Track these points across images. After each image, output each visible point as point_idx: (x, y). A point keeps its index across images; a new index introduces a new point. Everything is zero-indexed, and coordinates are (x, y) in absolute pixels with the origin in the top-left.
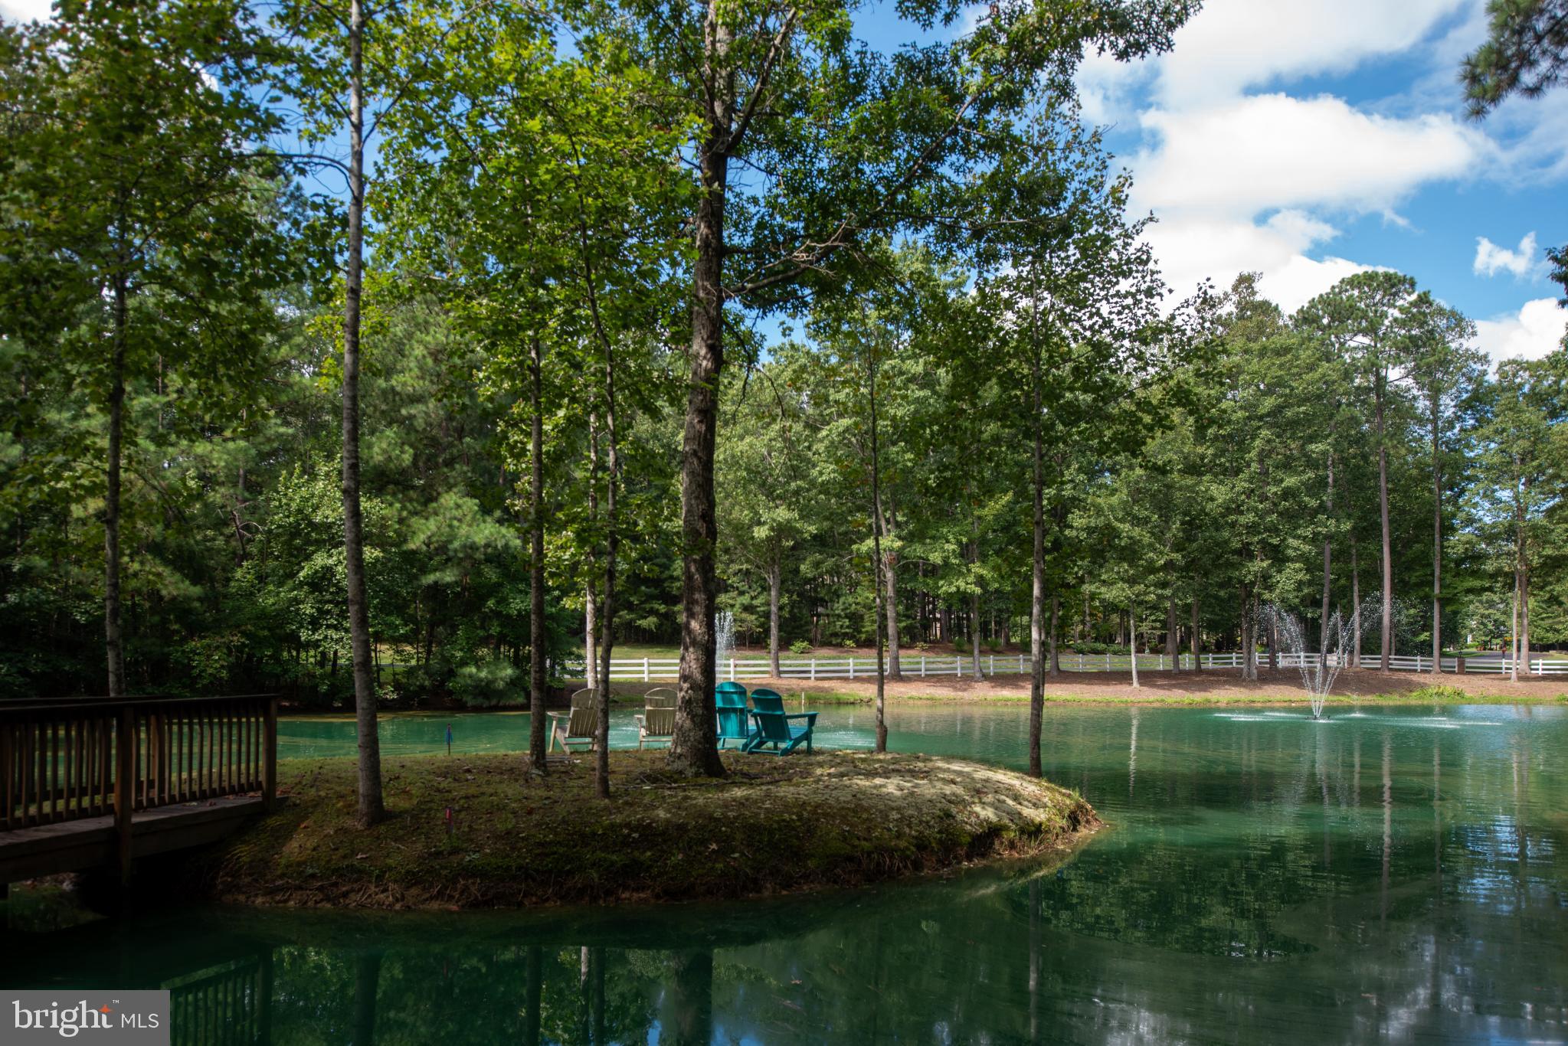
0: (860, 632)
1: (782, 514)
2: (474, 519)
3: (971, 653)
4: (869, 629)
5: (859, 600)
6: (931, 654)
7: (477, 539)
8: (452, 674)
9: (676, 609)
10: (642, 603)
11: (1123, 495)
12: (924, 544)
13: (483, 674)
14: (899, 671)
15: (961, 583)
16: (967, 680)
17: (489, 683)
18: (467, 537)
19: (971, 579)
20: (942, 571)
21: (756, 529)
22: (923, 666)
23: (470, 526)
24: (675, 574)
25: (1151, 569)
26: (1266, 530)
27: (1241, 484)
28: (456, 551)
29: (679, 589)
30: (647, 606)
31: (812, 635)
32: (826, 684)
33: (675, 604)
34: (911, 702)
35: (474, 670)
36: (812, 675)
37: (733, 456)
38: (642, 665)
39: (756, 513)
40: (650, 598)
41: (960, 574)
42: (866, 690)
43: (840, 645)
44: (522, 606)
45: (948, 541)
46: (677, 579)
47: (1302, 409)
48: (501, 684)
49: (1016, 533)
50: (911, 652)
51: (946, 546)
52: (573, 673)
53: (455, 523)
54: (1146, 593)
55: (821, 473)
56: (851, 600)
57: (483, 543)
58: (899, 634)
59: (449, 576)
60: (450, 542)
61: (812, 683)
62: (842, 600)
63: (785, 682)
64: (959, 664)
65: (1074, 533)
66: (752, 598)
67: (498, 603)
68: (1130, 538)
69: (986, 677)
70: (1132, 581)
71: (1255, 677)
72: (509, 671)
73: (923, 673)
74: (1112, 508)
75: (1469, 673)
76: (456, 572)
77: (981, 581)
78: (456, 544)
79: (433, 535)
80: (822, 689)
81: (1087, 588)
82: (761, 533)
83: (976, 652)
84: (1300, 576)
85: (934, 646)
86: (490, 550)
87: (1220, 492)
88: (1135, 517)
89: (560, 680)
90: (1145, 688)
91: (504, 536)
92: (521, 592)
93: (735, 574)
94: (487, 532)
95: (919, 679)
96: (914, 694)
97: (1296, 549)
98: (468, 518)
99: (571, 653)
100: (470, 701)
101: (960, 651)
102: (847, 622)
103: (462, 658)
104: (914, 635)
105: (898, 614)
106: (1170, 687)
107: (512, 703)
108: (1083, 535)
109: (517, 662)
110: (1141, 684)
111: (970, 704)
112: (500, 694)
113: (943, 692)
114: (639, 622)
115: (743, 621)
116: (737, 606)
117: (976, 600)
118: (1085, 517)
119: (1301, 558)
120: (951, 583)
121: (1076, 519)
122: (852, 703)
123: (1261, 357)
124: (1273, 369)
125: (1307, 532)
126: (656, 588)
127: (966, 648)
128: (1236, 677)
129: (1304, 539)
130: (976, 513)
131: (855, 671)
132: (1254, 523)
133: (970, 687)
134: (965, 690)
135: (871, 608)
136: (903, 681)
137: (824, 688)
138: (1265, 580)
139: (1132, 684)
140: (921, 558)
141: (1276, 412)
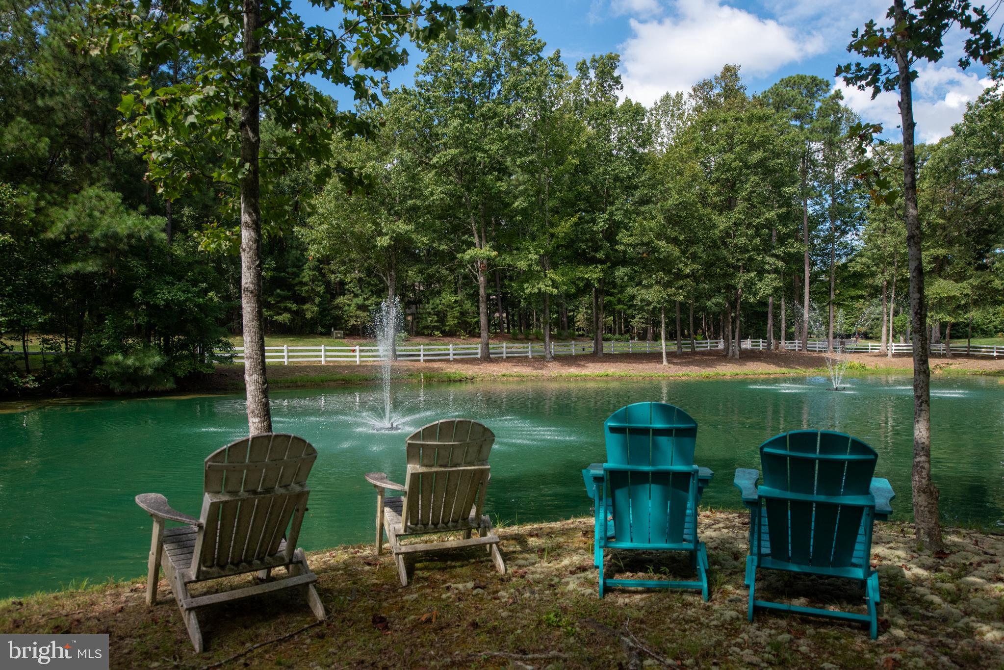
0: (445, 325)
1: (402, 226)
2: (117, 212)
4: (451, 323)
7: (119, 230)
8: (98, 361)
9: (305, 307)
10: (278, 302)
11: (661, 218)
12: (512, 254)
13: (130, 361)
14: (490, 354)
15: (541, 285)
16: (539, 360)
17: (137, 369)
18: (109, 227)
19: (548, 282)
20: (529, 275)
21: (378, 239)
22: (504, 351)
23: (112, 217)
24: (304, 280)
25: (679, 276)
26: (753, 250)
27: (736, 215)
28: (97, 240)
29: (307, 291)
30: (282, 305)
31: (409, 327)
32: (436, 365)
33: (304, 304)
34: (505, 379)
35: (120, 357)
36: (422, 358)
38: (282, 351)
39: (378, 225)
40: (285, 298)
41: (539, 279)
42: (467, 369)
43: (430, 335)
44: (169, 296)
45: (530, 252)
46: (306, 284)
47: (780, 161)
48: (149, 371)
50: (496, 340)
51: (529, 256)
52: (221, 359)
53: (96, 213)
54: (675, 295)
55: (432, 194)
56: (438, 302)
57: (126, 232)
59: (91, 267)
60: (92, 232)
61: (422, 364)
62: (431, 302)
63: (400, 364)
64: (529, 349)
65: (622, 248)
66: (365, 299)
67: (145, 293)
68: (666, 252)
69: (554, 358)
70: (667, 285)
71: (737, 357)
72: (157, 359)
73: (504, 355)
74: (651, 230)
75: (847, 352)
76: (99, 262)
77: (555, 284)
78: (97, 234)
79: (72, 225)
80: (433, 370)
81: (631, 290)
82: (383, 242)
83: (547, 339)
86: (133, 241)
87: (722, 222)
88: (667, 236)
89: (210, 366)
90: (672, 366)
91: (148, 227)
92: (168, 283)
93: (351, 281)
94: (130, 223)
95: (503, 360)
96: (504, 372)
97: (771, 265)
98: (111, 210)
99: (220, 342)
100: (116, 386)
102: (435, 318)
103: (108, 346)
106: (688, 364)
107: (162, 388)
108: (630, 249)
109: (167, 350)
110: (669, 362)
111: (550, 380)
112: (149, 379)
113: (526, 371)
114: (275, 318)
115: (357, 317)
116: (353, 305)
117: (547, 299)
118: (631, 236)
119: (776, 271)
120: (533, 286)
121: (624, 237)
122: (460, 381)
123: (750, 122)
124: (760, 131)
125: (780, 252)
126: (289, 291)
127: (520, 336)
128: (723, 357)
129: (777, 257)
130: (551, 230)
131: (454, 354)
132: (745, 244)
133: (545, 366)
134: (541, 369)
135: (453, 308)
136: (489, 362)
137: (434, 368)
138: (749, 286)
139: (662, 362)
140: (509, 265)
141: (761, 163)
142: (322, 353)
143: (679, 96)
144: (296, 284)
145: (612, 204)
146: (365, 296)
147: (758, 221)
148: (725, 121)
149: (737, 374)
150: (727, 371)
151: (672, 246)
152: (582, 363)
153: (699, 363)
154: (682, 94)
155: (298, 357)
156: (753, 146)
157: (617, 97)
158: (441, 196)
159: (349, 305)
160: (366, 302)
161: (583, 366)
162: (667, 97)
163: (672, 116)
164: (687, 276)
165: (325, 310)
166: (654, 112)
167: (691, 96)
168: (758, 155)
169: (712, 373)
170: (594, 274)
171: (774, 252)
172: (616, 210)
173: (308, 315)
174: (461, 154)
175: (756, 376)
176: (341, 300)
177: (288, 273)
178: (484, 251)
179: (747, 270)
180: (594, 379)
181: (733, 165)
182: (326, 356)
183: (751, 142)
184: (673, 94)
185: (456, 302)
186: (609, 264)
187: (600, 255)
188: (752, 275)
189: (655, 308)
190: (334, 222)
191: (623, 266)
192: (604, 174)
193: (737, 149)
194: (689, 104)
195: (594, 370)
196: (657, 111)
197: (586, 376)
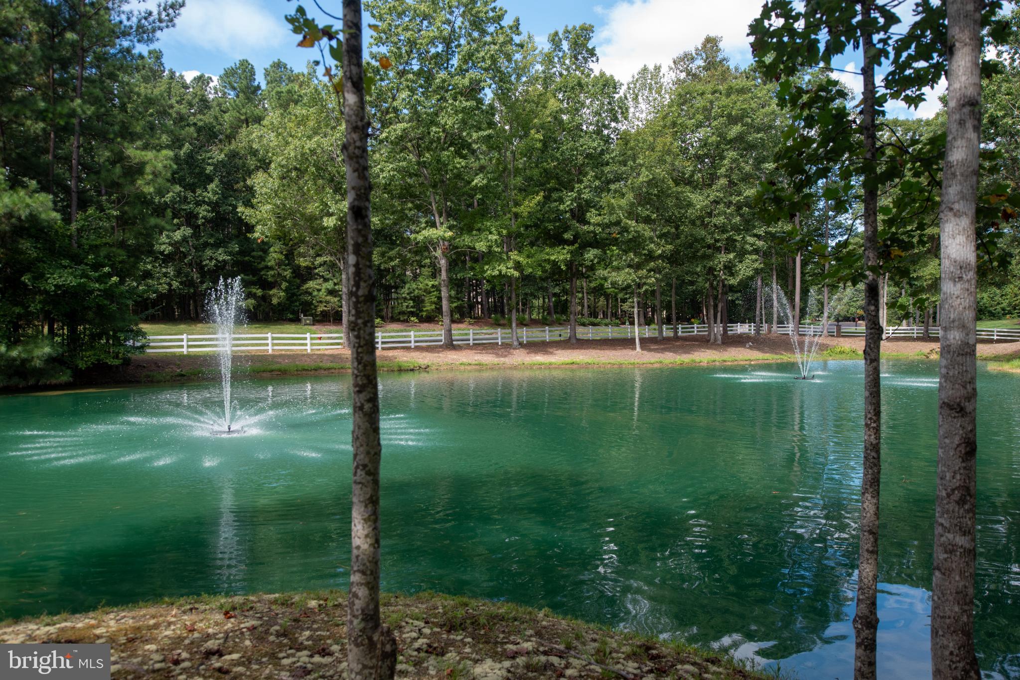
0: (422, 311)
3: (511, 327)
4: (429, 308)
5: (421, 286)
6: (477, 328)
9: (271, 292)
11: (630, 196)
12: (472, 235)
13: (16, 353)
14: (452, 341)
15: (503, 268)
16: (507, 347)
17: (23, 362)
19: (510, 264)
20: (489, 257)
21: (325, 219)
22: (471, 337)
24: (269, 264)
25: (651, 257)
26: (732, 229)
27: (714, 193)
29: (273, 276)
31: (384, 313)
32: (390, 353)
33: (271, 288)
34: (462, 367)
37: (303, 155)
41: (501, 260)
42: (425, 358)
43: (406, 321)
45: (491, 233)
46: (271, 268)
47: (759, 135)
48: (38, 364)
49: (546, 228)
50: (461, 326)
51: (490, 237)
54: (647, 277)
55: (382, 170)
56: (414, 286)
58: (452, 312)
62: (407, 286)
64: (499, 335)
65: (591, 228)
66: (335, 284)
68: (636, 232)
69: (522, 345)
70: (636, 267)
71: (719, 342)
72: (48, 350)
73: (471, 342)
74: (620, 207)
75: (843, 336)
77: (518, 266)
81: (601, 272)
82: (330, 222)
83: (514, 325)
84: (756, 265)
85: (477, 321)
87: (699, 200)
88: (638, 215)
90: (645, 352)
92: (60, 267)
93: (321, 265)
95: (468, 347)
96: (465, 360)
97: (752, 245)
101: (497, 324)
102: (411, 303)
104: (462, 313)
105: (450, 296)
106: (663, 350)
107: (55, 381)
108: (599, 230)
110: (642, 348)
111: (511, 368)
112: (39, 373)
113: (488, 359)
115: (327, 302)
116: (323, 290)
117: (514, 282)
118: (600, 215)
119: (756, 251)
120: (494, 268)
121: (593, 217)
122: (412, 370)
123: (728, 95)
124: (739, 104)
125: (761, 231)
126: (254, 276)
127: (502, 322)
128: (704, 342)
129: (759, 237)
130: (514, 210)
131: (416, 342)
132: (724, 223)
133: (510, 353)
134: (506, 356)
135: (430, 292)
136: (451, 350)
137: (387, 357)
138: (729, 268)
139: (635, 349)
140: (469, 247)
141: (740, 138)
142: (269, 341)
143: (658, 68)
144: (263, 269)
145: (580, 181)
146: (335, 281)
147: (738, 198)
148: (703, 94)
149: (714, 361)
150: (704, 357)
151: (642, 225)
152: (551, 350)
153: (674, 350)
154: (660, 67)
155: (248, 345)
156: (733, 120)
157: (591, 70)
158: (392, 173)
159: (319, 290)
160: (336, 287)
161: (551, 353)
162: (645, 69)
163: (650, 89)
164: (660, 256)
165: (293, 295)
166: (632, 86)
167: (671, 69)
168: (735, 130)
169: (687, 360)
170: (561, 255)
171: (755, 231)
172: (585, 188)
173: (275, 301)
174: (413, 128)
175: (736, 363)
176: (311, 284)
177: (253, 257)
178: (441, 232)
179: (728, 251)
180: (559, 367)
181: (710, 141)
182: (273, 345)
183: (729, 116)
184: (651, 68)
185: (433, 286)
186: (577, 245)
187: (567, 236)
188: (731, 256)
189: (646, 291)
190: (279, 202)
191: (593, 248)
192: (572, 150)
193: (714, 123)
194: (668, 77)
195: (561, 357)
196: (635, 84)
197: (550, 364)
